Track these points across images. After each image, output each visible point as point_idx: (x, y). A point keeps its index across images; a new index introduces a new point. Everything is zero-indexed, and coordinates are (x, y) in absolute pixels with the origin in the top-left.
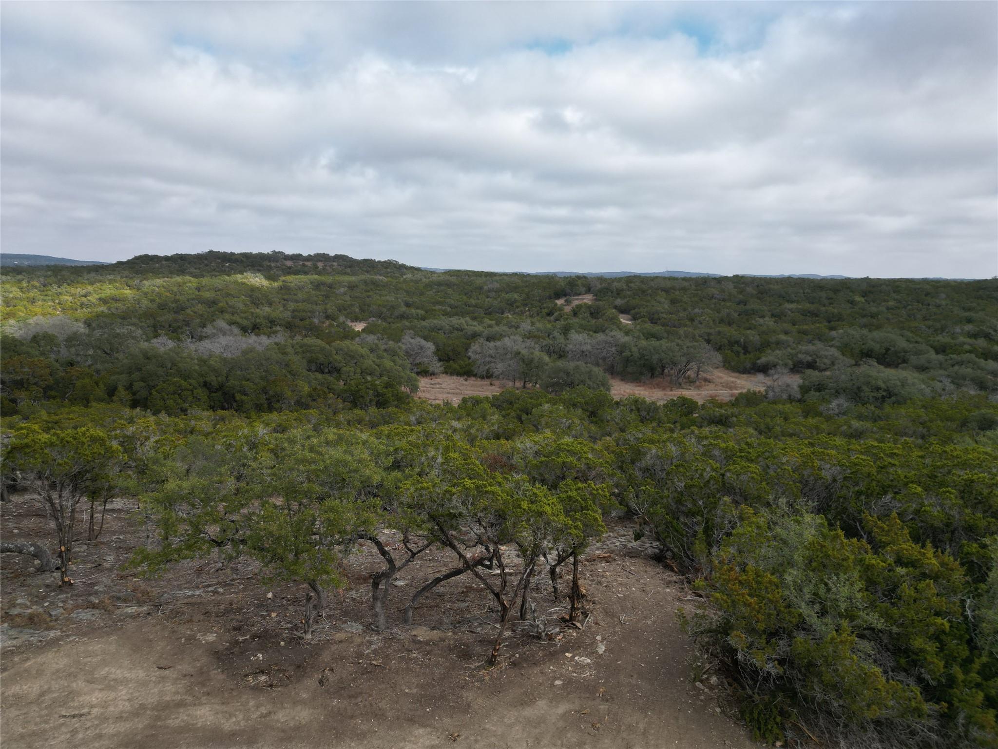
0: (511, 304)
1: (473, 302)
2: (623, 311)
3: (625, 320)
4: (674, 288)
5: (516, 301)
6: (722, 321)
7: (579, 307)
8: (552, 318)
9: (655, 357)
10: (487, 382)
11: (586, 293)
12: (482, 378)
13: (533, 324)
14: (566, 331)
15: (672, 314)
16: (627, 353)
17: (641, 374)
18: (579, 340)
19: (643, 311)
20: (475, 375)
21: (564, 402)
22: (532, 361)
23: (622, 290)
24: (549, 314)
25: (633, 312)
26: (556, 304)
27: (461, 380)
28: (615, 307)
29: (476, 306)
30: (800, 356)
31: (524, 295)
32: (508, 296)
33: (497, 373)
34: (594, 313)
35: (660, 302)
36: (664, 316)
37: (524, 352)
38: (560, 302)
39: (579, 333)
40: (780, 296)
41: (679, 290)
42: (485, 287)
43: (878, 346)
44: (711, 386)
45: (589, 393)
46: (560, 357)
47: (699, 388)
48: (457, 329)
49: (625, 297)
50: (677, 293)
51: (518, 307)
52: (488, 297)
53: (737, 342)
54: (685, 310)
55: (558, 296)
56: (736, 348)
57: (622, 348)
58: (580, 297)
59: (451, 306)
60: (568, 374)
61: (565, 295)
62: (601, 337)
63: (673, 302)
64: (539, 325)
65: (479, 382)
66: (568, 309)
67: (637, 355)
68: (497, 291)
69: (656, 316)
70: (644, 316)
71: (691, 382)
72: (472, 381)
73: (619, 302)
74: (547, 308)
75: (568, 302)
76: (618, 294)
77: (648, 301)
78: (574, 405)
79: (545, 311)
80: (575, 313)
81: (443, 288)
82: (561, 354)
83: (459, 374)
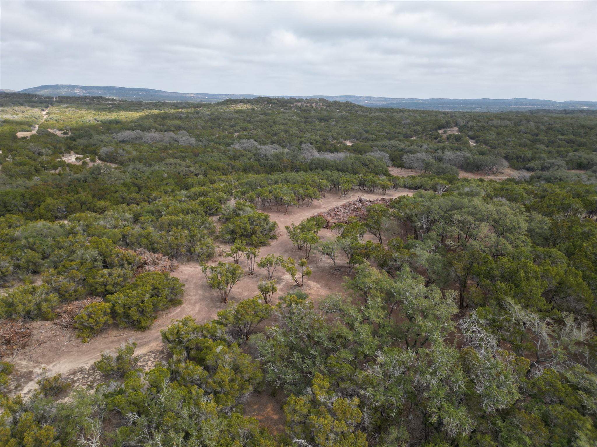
0: (416, 132)
1: (397, 130)
2: (472, 138)
3: (472, 143)
4: (501, 126)
5: (419, 131)
6: (520, 145)
7: (450, 135)
8: (436, 141)
9: (480, 163)
10: (410, 170)
11: (455, 126)
12: (408, 168)
13: (428, 145)
14: (443, 149)
15: (495, 140)
16: (468, 161)
17: (473, 169)
18: (449, 154)
19: (481, 139)
20: (405, 168)
21: (442, 178)
22: (429, 163)
23: (473, 126)
24: (435, 138)
25: (476, 139)
26: (439, 133)
27: (399, 169)
28: (468, 136)
29: (399, 133)
30: (545, 164)
31: (423, 128)
32: (414, 128)
33: (414, 167)
34: (458, 139)
35: (491, 134)
36: (492, 142)
37: (426, 159)
38: (440, 132)
39: (449, 150)
40: (559, 131)
41: (504, 127)
42: (403, 122)
43: (586, 161)
44: (503, 175)
45: (450, 176)
46: (440, 161)
47: (496, 176)
48: (394, 147)
49: (474, 131)
50: (502, 128)
51: (419, 134)
52: (404, 128)
53: (520, 157)
54: (503, 139)
55: (440, 128)
56: (519, 159)
57: (466, 158)
58: (451, 129)
59: (386, 133)
60: (443, 169)
61: (444, 128)
62: (458, 153)
63: (498, 134)
64: (431, 146)
65: (407, 170)
66: (445, 136)
67: (472, 161)
68: (409, 124)
69: (487, 142)
70: (481, 142)
71: (494, 173)
72: (403, 169)
73: (471, 133)
74: (435, 135)
75: (445, 132)
76: (471, 129)
77: (485, 134)
78: (445, 179)
79: (433, 137)
80: (448, 138)
81: (380, 121)
82: (440, 160)
83: (398, 167)
